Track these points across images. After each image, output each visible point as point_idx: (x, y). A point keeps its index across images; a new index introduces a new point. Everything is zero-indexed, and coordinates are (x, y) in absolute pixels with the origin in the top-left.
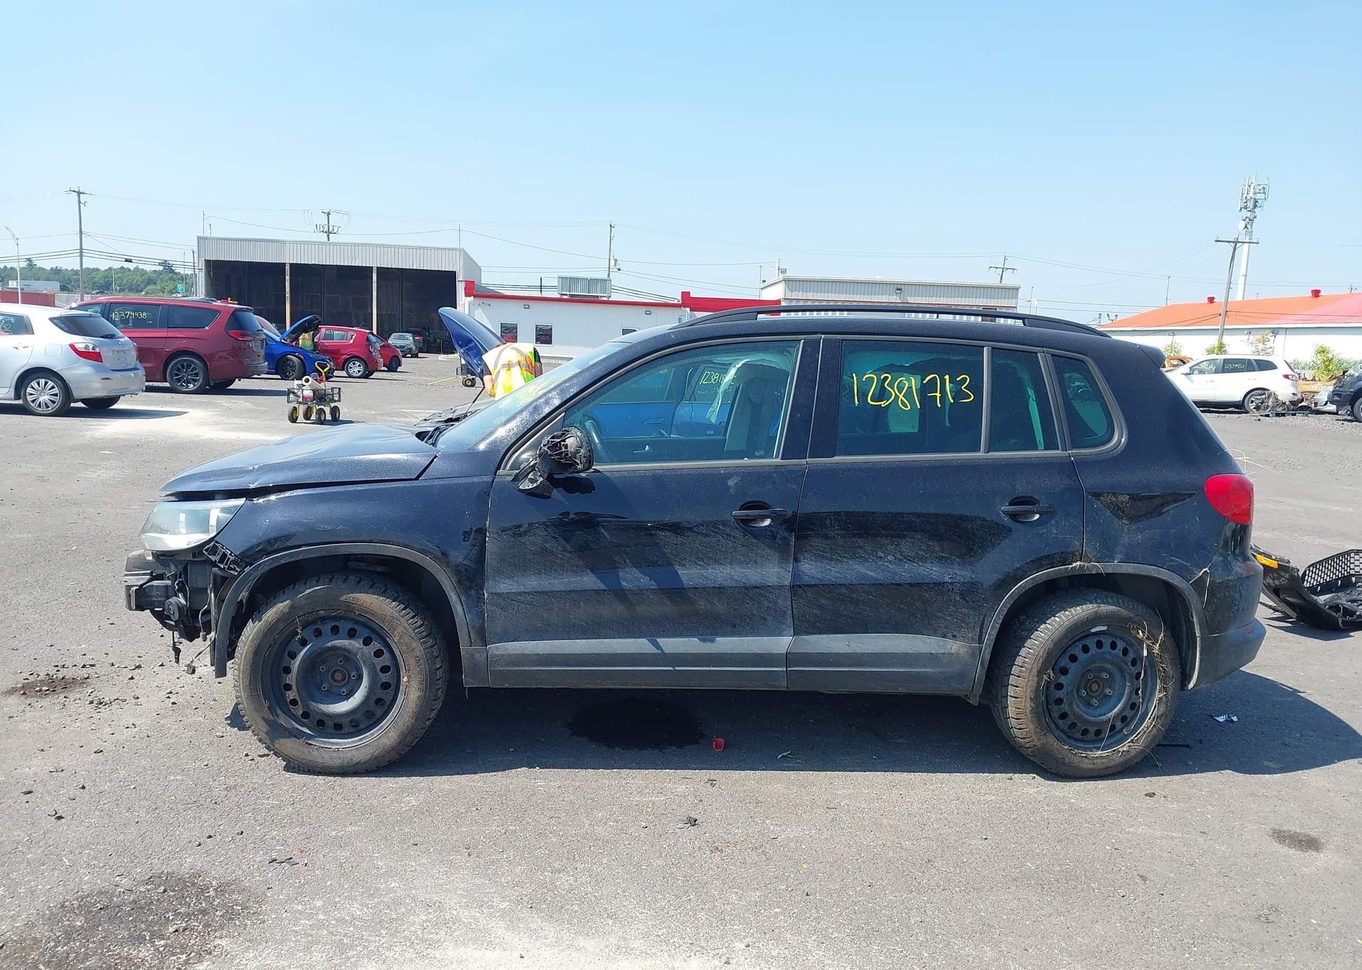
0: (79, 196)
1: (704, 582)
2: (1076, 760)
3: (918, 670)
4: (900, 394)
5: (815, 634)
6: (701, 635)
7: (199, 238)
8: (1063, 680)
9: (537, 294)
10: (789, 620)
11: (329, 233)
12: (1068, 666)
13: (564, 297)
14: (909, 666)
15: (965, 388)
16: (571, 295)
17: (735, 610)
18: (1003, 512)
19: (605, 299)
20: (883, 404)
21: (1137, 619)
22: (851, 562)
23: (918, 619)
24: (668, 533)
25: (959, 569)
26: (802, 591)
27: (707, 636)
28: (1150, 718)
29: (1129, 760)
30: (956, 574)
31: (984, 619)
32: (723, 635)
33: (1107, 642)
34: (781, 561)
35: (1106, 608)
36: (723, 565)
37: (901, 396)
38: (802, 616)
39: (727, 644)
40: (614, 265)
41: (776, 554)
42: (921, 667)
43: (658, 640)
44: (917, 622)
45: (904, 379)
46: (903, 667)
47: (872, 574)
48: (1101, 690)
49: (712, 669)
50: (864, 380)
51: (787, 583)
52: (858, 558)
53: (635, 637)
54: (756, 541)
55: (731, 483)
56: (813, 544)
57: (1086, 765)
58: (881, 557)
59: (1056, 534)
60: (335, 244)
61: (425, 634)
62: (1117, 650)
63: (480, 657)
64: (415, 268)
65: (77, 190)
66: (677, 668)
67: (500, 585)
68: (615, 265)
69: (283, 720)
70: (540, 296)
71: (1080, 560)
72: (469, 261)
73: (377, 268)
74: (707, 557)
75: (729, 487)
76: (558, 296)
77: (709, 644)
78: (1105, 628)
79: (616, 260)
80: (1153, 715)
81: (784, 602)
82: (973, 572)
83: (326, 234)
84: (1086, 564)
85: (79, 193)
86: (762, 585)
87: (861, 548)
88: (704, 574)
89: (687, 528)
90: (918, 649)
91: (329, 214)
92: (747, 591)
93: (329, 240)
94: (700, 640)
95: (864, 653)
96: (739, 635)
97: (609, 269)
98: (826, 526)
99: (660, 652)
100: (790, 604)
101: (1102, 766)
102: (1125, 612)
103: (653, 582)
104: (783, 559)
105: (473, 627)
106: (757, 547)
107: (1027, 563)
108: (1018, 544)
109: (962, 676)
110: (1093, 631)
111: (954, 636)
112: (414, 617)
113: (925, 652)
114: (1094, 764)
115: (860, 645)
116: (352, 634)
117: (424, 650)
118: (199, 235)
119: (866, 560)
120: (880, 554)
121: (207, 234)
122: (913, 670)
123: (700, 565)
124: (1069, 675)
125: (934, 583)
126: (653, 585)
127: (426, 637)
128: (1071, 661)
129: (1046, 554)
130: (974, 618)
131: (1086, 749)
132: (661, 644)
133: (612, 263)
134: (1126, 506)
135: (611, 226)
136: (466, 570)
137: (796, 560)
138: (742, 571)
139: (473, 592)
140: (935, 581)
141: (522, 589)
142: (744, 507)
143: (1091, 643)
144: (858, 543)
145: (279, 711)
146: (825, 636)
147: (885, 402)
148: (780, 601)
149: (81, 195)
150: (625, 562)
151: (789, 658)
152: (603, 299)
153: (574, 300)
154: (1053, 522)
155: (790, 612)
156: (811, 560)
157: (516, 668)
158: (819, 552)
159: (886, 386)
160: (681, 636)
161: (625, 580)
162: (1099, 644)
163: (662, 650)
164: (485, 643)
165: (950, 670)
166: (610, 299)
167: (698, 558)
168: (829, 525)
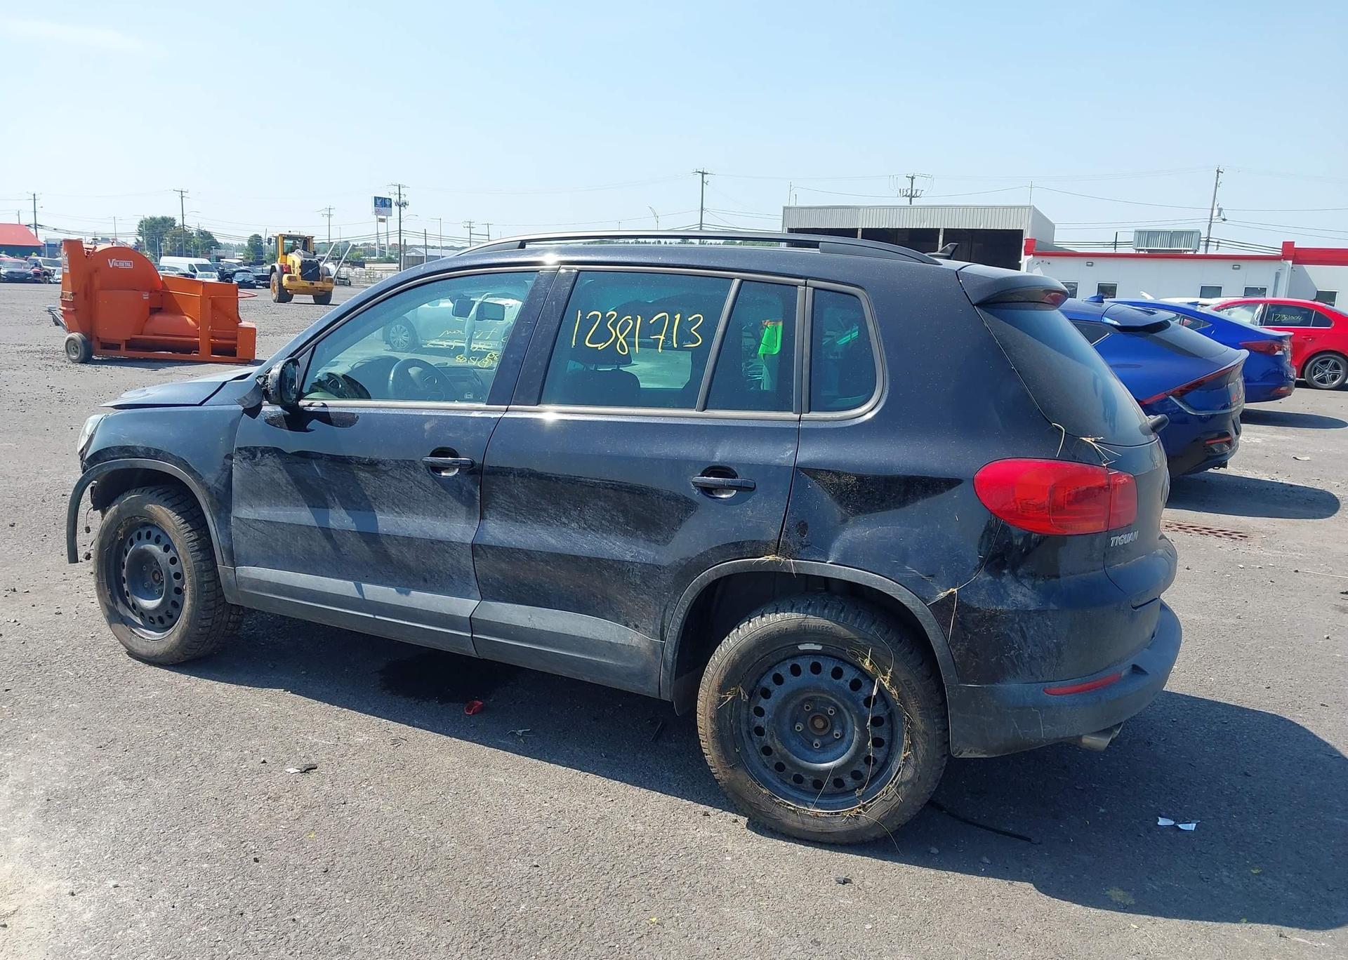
0: (703, 177)
1: (396, 530)
2: (779, 812)
3: (598, 660)
4: (621, 335)
5: (502, 601)
6: (399, 586)
7: (785, 208)
8: (763, 703)
9: (1111, 250)
10: (474, 582)
11: (911, 197)
12: (771, 689)
13: (1141, 252)
14: (590, 654)
15: (694, 330)
16: (1149, 250)
17: (423, 563)
18: (694, 483)
19: (1192, 253)
20: (600, 346)
21: (862, 642)
22: (535, 526)
23: (599, 601)
24: (367, 475)
25: (644, 548)
26: (482, 552)
27: (405, 587)
28: (892, 782)
29: (857, 830)
30: (639, 552)
31: (665, 610)
32: (418, 590)
33: (828, 666)
34: (469, 516)
35: (814, 621)
36: (417, 514)
37: (621, 338)
38: (485, 580)
39: (420, 599)
40: (1217, 214)
41: (464, 508)
42: (601, 657)
43: (363, 585)
44: (598, 604)
45: (630, 317)
46: (581, 652)
47: (553, 541)
48: (828, 729)
49: (406, 623)
50: (588, 318)
51: (469, 541)
52: (542, 521)
53: (344, 579)
54: (445, 492)
55: (427, 426)
56: (497, 500)
57: (792, 821)
58: (565, 524)
59: (751, 517)
60: (914, 207)
61: (196, 548)
62: (842, 681)
63: (231, 577)
64: (981, 228)
65: (701, 171)
66: (377, 617)
67: (243, 511)
68: (1219, 215)
69: (121, 608)
70: (1114, 252)
71: (776, 554)
72: (1039, 218)
73: (945, 229)
74: (403, 503)
75: (424, 431)
76: (1133, 252)
77: (403, 597)
78: (819, 648)
79: (1220, 210)
80: (897, 779)
81: (467, 562)
82: (657, 553)
83: (908, 198)
84: (783, 560)
85: (703, 173)
86: (447, 540)
87: (545, 510)
88: (399, 522)
89: (384, 471)
90: (597, 635)
91: (913, 178)
92: (432, 545)
93: (911, 203)
94: (397, 591)
95: (543, 630)
96: (432, 591)
97: (1211, 219)
98: (509, 481)
99: (361, 597)
100: (472, 564)
101: (817, 830)
102: (842, 631)
103: (354, 524)
104: (470, 515)
105: (224, 547)
106: (445, 498)
107: (712, 549)
108: (705, 525)
109: (644, 675)
110: (801, 647)
111: (636, 626)
112: (189, 532)
113: (603, 640)
114: (803, 823)
115: (542, 621)
116: (157, 541)
117: (194, 562)
118: (785, 205)
119: (550, 525)
120: (564, 520)
121: (792, 204)
122: (594, 659)
123: (396, 512)
124: (771, 700)
125: (613, 560)
126: (353, 527)
127: (197, 551)
128: (775, 682)
129: (734, 541)
130: (655, 608)
131: (798, 801)
132: (364, 590)
133: (1216, 212)
134: (852, 491)
135: (1218, 171)
136: (217, 493)
137: (482, 517)
138: (433, 522)
139: (222, 515)
140: (615, 558)
141: (256, 517)
142: (433, 454)
143: (805, 664)
144: (541, 504)
145: (118, 600)
146: (509, 605)
147: (602, 344)
148: (463, 561)
149: (705, 176)
150: (334, 500)
151: (472, 624)
152: (1188, 253)
153: (1153, 255)
154: (749, 501)
155: (474, 573)
156: (497, 519)
157: (255, 592)
158: (504, 511)
159: (609, 326)
160: (382, 584)
161: (332, 519)
162: (816, 668)
163: (363, 596)
164: (234, 565)
165: (631, 666)
166: (1197, 253)
167: (394, 503)
168: (513, 482)
